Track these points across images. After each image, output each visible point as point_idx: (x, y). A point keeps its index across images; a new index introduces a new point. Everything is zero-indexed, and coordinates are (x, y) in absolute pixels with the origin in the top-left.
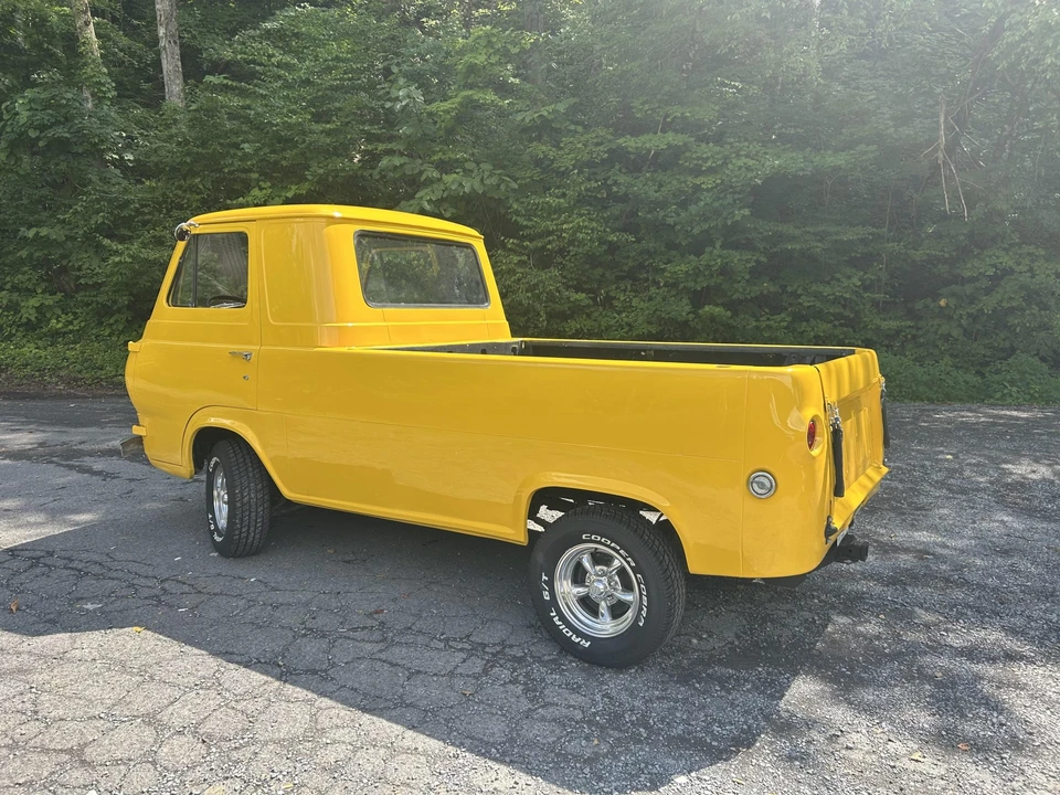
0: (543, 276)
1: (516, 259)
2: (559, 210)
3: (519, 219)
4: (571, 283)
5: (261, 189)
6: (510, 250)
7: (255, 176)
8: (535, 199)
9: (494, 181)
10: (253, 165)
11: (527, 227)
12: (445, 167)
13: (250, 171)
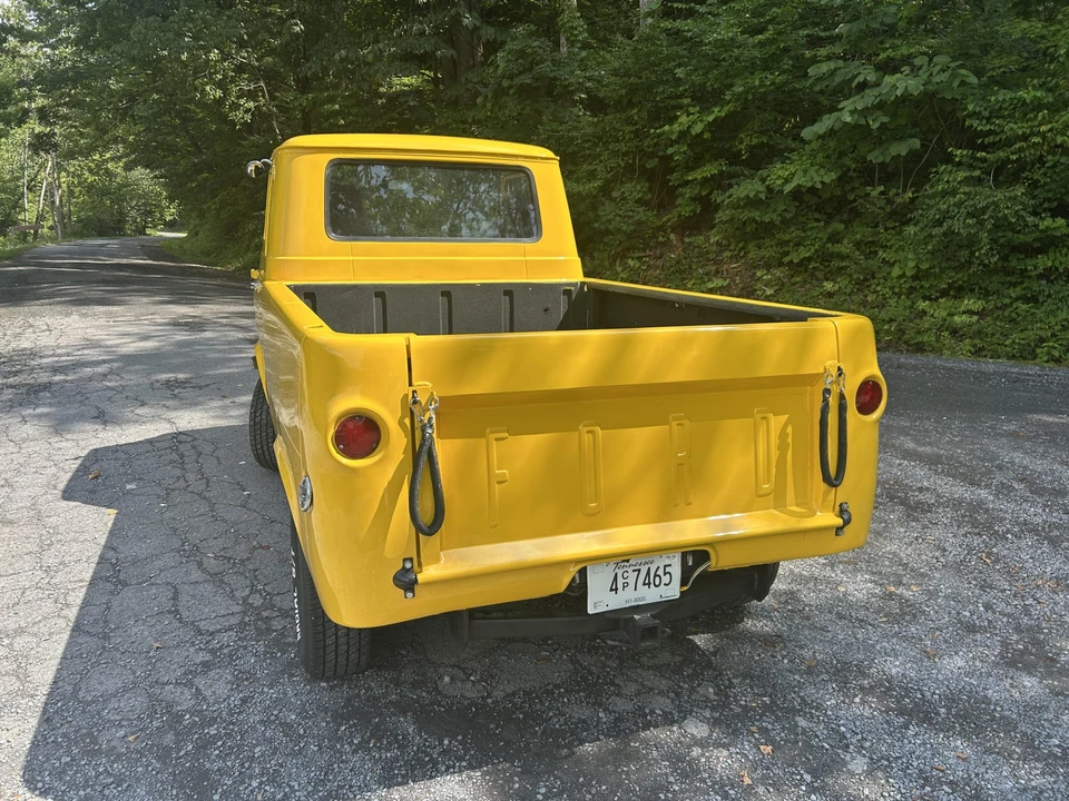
0: (1000, 195)
1: (961, 175)
2: (1038, 106)
3: (975, 123)
4: (1045, 206)
5: (689, 114)
6: (959, 164)
7: (687, 101)
8: (1004, 95)
9: (944, 77)
10: (686, 91)
11: (990, 132)
12: (890, 67)
13: (681, 96)
